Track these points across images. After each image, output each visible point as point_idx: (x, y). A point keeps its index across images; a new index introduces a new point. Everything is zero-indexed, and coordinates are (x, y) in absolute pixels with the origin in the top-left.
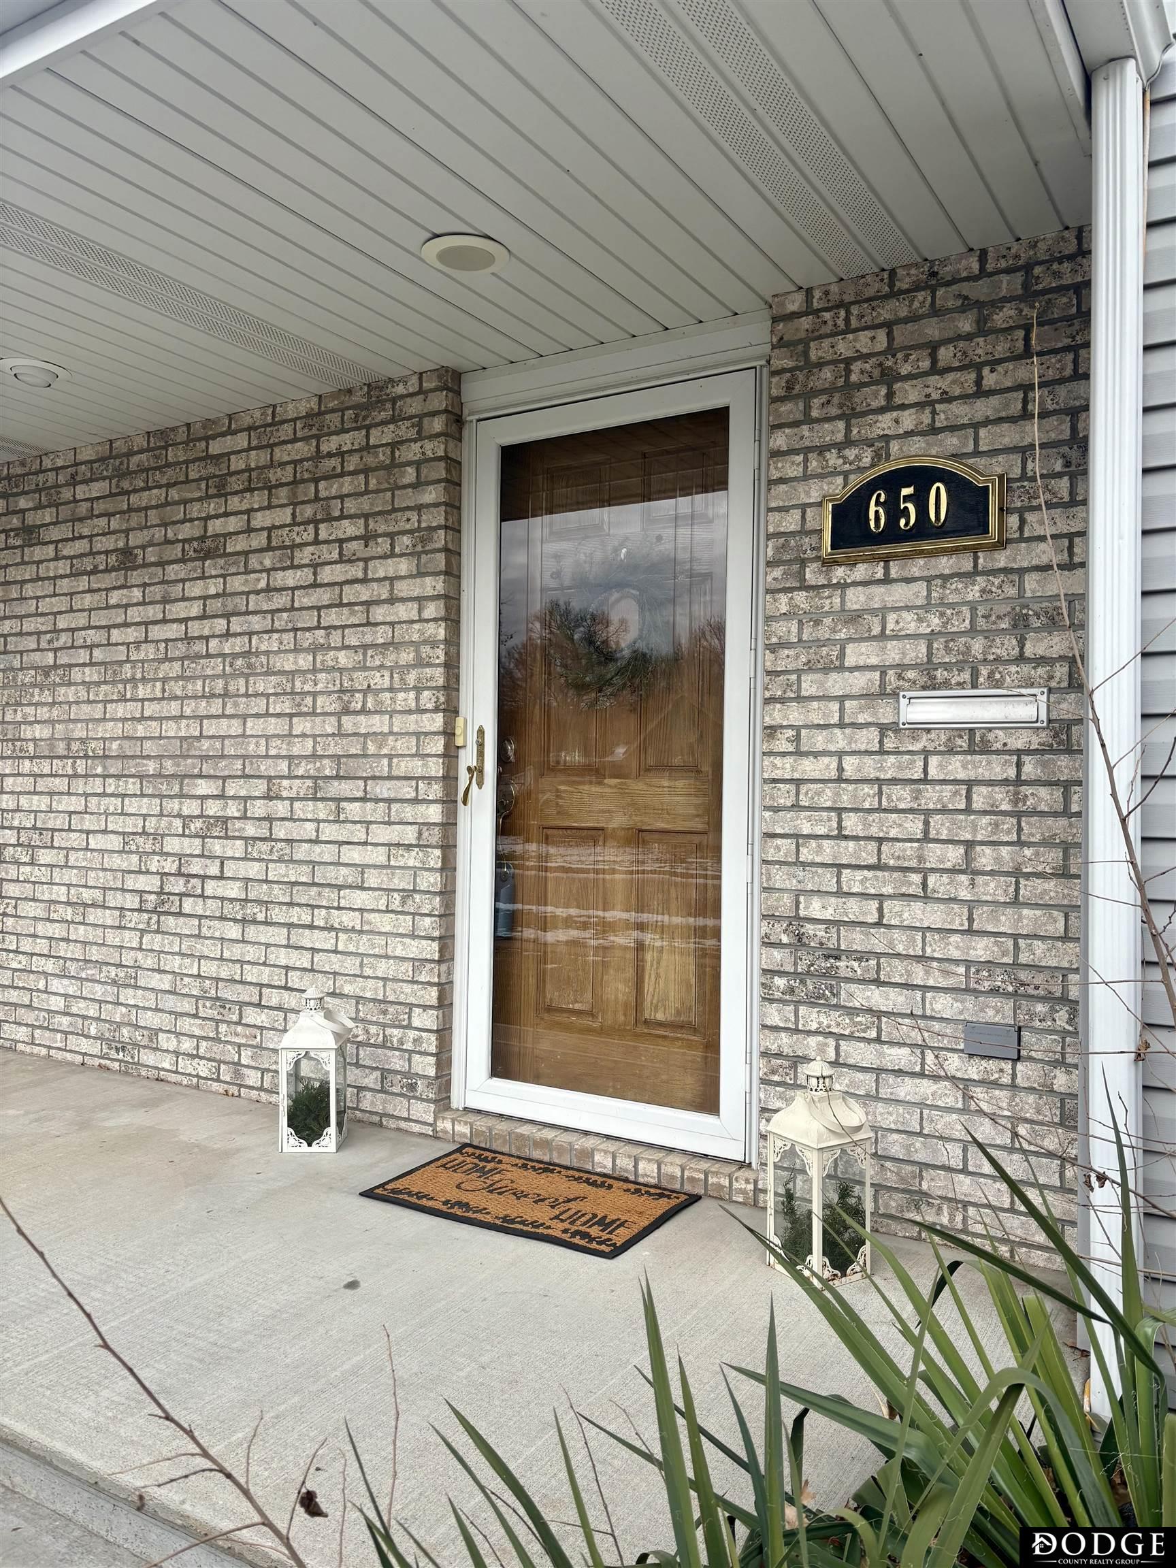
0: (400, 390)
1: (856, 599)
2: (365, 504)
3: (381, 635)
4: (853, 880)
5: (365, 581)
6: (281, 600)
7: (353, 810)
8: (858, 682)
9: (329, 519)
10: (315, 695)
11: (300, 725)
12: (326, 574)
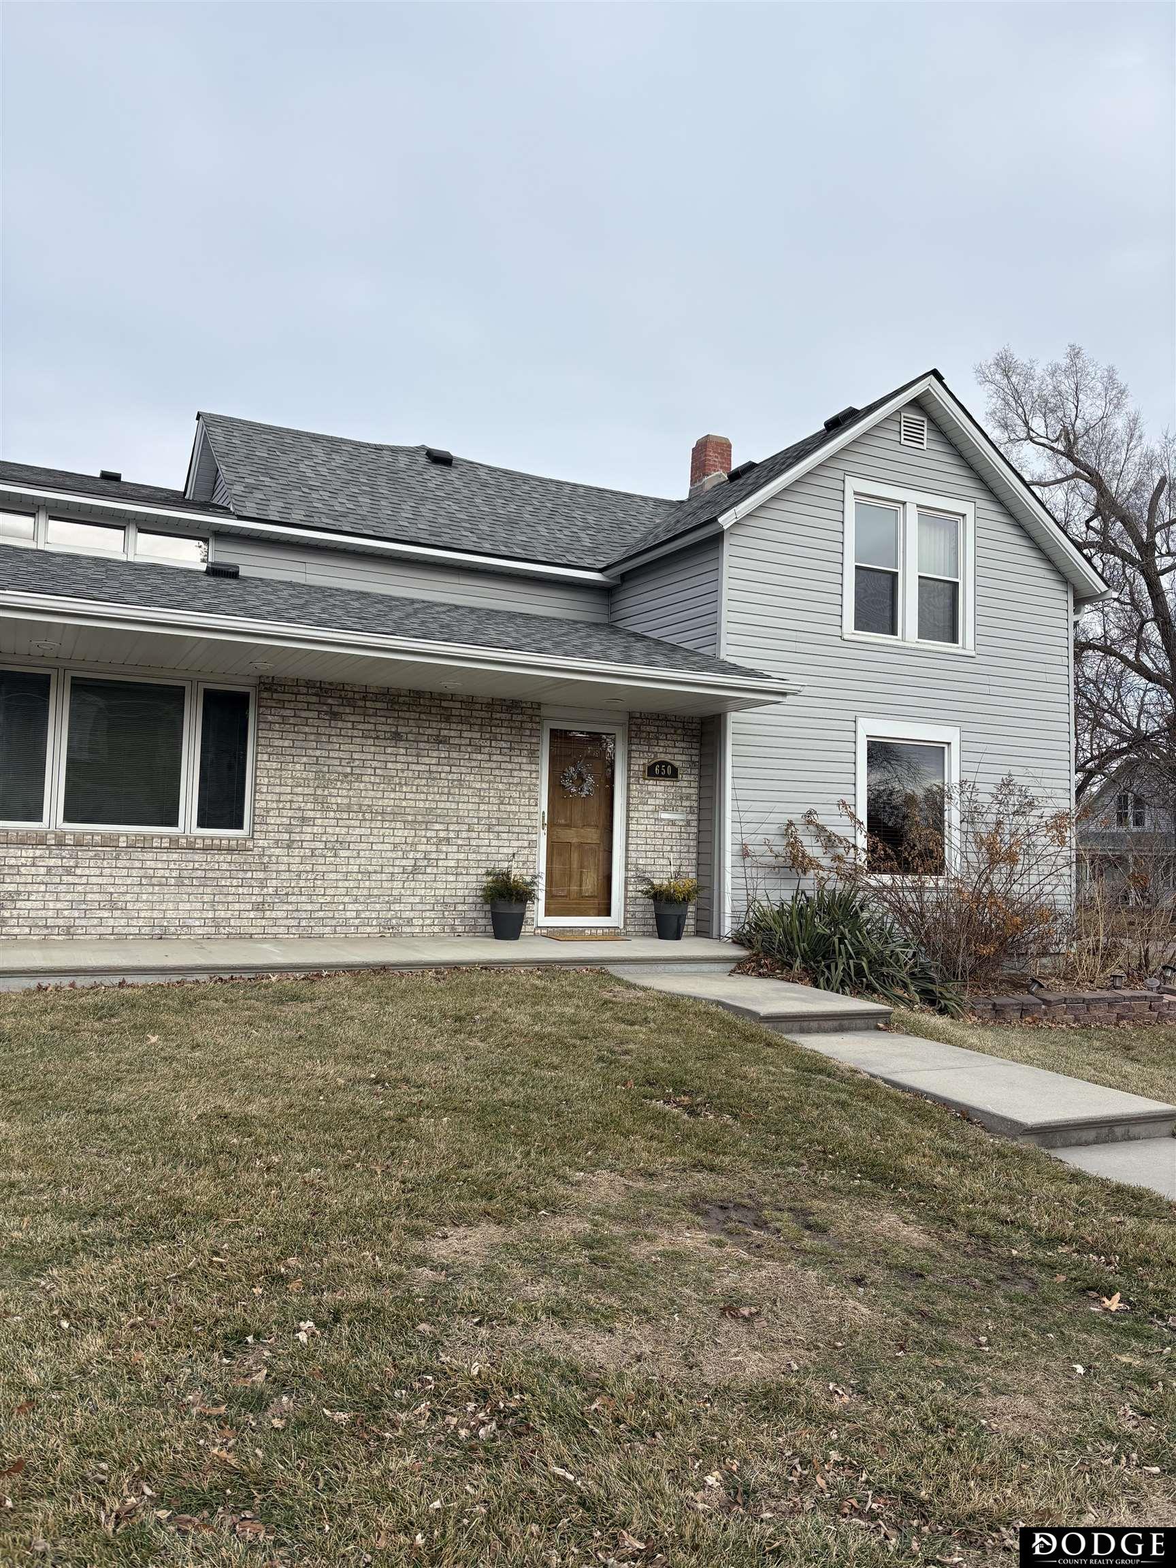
0: (524, 705)
1: (650, 788)
2: (511, 738)
3: (516, 780)
4: (649, 854)
5: (510, 762)
6: (474, 764)
7: (505, 836)
8: (651, 808)
9: (497, 740)
10: (489, 797)
11: (482, 807)
12: (494, 758)
